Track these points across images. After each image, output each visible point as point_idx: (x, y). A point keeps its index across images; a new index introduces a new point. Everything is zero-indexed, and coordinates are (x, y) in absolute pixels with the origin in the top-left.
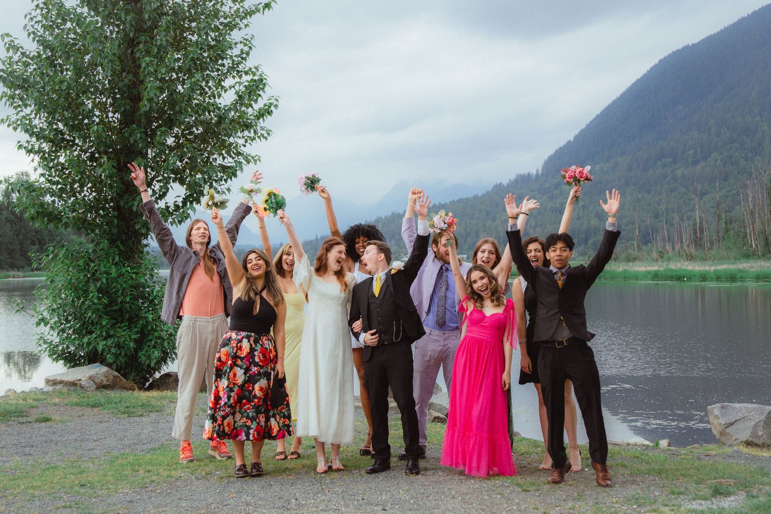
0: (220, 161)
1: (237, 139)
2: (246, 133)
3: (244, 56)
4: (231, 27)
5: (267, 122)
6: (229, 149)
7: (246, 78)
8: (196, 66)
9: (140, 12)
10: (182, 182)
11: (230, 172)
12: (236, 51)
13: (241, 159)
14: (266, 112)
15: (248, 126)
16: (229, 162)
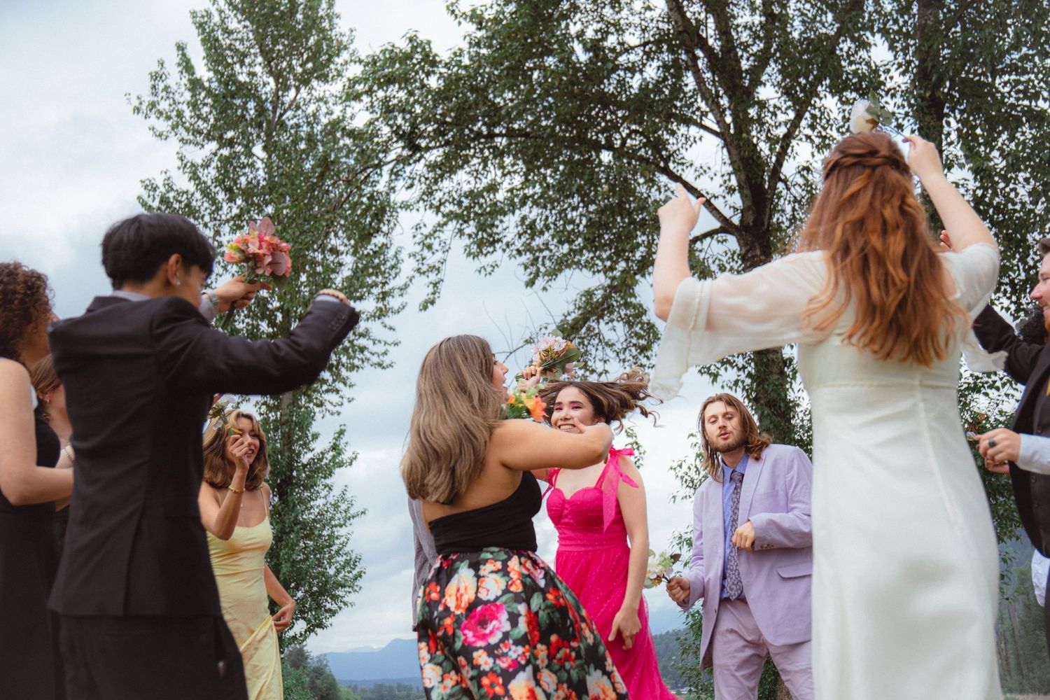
0: (328, 606)
1: (340, 592)
2: (347, 589)
3: (344, 545)
4: (341, 526)
5: (359, 582)
6: (334, 598)
7: (345, 557)
8: (319, 549)
9: (283, 522)
10: (304, 619)
11: (333, 613)
12: (341, 541)
13: (342, 605)
14: (359, 575)
15: (343, 586)
16: (334, 607)
